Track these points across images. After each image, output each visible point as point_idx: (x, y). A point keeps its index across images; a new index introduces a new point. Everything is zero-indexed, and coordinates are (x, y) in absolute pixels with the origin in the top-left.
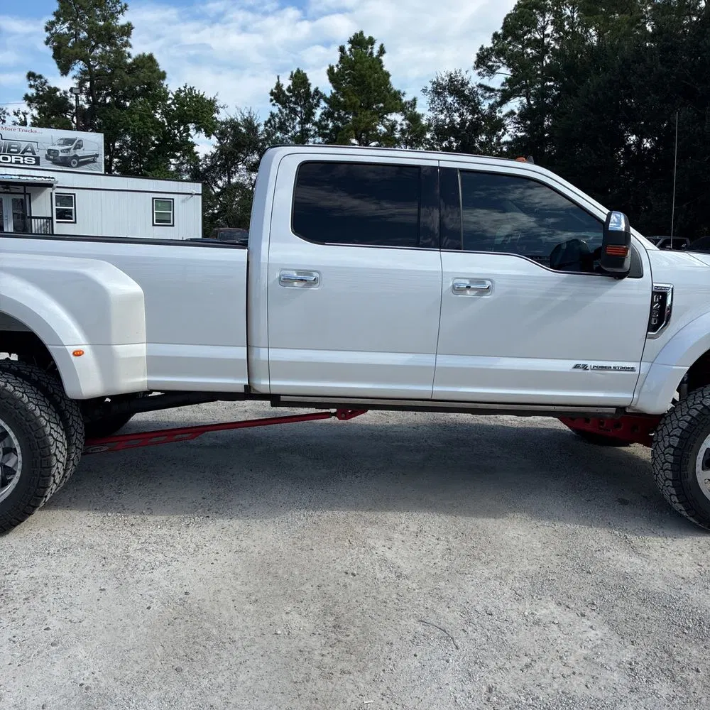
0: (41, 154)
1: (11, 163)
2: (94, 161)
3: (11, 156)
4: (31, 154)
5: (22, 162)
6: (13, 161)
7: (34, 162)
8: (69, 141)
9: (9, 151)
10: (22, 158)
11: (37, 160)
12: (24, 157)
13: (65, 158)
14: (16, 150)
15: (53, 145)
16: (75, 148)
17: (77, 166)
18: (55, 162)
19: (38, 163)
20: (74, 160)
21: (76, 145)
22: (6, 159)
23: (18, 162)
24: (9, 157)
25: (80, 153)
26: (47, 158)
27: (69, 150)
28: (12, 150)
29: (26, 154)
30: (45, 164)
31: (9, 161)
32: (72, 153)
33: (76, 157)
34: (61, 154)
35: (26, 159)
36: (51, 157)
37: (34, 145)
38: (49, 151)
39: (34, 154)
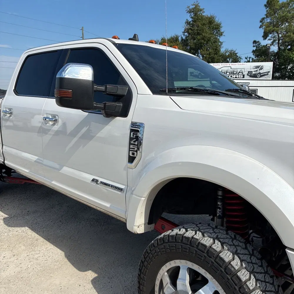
0: (245, 73)
1: (233, 78)
2: (267, 74)
3: (234, 75)
4: (241, 74)
5: (237, 77)
6: (234, 77)
7: (242, 77)
8: (257, 67)
9: (233, 73)
10: (238, 76)
11: (244, 76)
13: (255, 74)
14: (236, 73)
15: (251, 69)
16: (260, 70)
17: (260, 77)
18: (251, 76)
19: (244, 77)
20: (259, 75)
21: (261, 68)
23: (236, 78)
24: (233, 76)
25: (261, 71)
26: (248, 75)
28: (234, 73)
29: (239, 74)
30: (247, 77)
31: (233, 77)
32: (258, 72)
33: (260, 73)
34: (253, 73)
35: (239, 76)
37: (243, 70)
38: (249, 72)
39: (243, 73)
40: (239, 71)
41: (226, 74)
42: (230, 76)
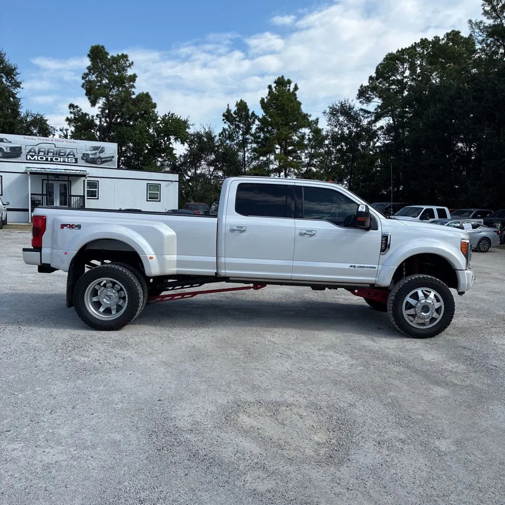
0: (79, 156)
1: (60, 162)
2: (111, 161)
3: (60, 157)
4: (72, 156)
5: (67, 161)
6: (62, 161)
7: (74, 161)
8: (96, 148)
9: (59, 155)
10: (67, 159)
11: (76, 160)
12: (68, 158)
13: (93, 158)
14: (63, 154)
15: (86, 151)
16: (99, 153)
17: (100, 164)
18: (87, 161)
19: (76, 162)
20: (99, 160)
21: (101, 150)
22: (57, 159)
23: (64, 162)
24: (59, 158)
25: (102, 155)
26: (82, 159)
27: (96, 153)
28: (61, 154)
29: (69, 156)
30: (81, 162)
31: (59, 160)
32: (98, 156)
33: (100, 158)
34: (91, 156)
35: (69, 159)
36: (85, 158)
37: (75, 150)
38: (84, 154)
39: (74, 156)
40: (68, 151)
41: (48, 154)
42: (54, 158)
